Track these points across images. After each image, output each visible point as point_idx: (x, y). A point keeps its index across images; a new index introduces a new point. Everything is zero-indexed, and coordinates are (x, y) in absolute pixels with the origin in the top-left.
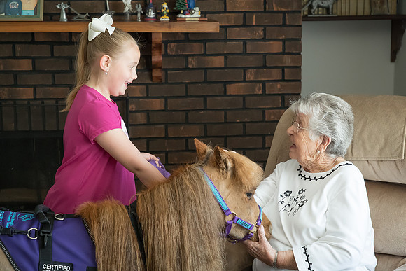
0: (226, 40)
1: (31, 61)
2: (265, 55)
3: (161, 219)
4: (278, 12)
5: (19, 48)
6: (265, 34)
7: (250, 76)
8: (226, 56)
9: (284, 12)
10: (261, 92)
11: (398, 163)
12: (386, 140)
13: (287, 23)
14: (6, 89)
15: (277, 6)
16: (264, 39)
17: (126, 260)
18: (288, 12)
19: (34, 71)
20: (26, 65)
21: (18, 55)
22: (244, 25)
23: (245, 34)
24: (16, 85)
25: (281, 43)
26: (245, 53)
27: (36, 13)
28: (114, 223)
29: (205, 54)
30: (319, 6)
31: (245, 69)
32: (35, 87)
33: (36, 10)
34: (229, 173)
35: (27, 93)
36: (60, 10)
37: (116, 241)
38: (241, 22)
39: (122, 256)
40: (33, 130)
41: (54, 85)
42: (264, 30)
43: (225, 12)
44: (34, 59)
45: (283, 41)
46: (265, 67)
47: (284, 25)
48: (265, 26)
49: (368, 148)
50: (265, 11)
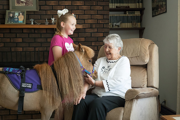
0: (85, 32)
1: (22, 39)
2: (98, 37)
3: (62, 68)
4: (101, 23)
5: (18, 35)
6: (97, 31)
7: (93, 44)
8: (85, 38)
9: (104, 24)
10: (97, 49)
11: (138, 57)
12: (133, 50)
13: (105, 27)
14: (14, 48)
15: (101, 22)
16: (97, 32)
17: (52, 82)
18: (105, 23)
19: (23, 42)
20: (20, 40)
21: (17, 37)
22: (91, 28)
23: (91, 31)
24: (17, 47)
25: (103, 33)
26: (91, 37)
27: (23, 22)
28: (47, 71)
29: (78, 37)
30: (115, 25)
31: (91, 42)
32: (23, 47)
33: (23, 21)
34: (83, 53)
35: (20, 49)
36: (31, 21)
37: (48, 77)
38: (90, 27)
39: (50, 81)
40: (22, 61)
41: (29, 47)
42: (97, 29)
43: (85, 23)
44: (23, 38)
45: (104, 33)
46: (98, 41)
47: (104, 28)
48: (97, 28)
49: (128, 53)
50: (97, 23)
